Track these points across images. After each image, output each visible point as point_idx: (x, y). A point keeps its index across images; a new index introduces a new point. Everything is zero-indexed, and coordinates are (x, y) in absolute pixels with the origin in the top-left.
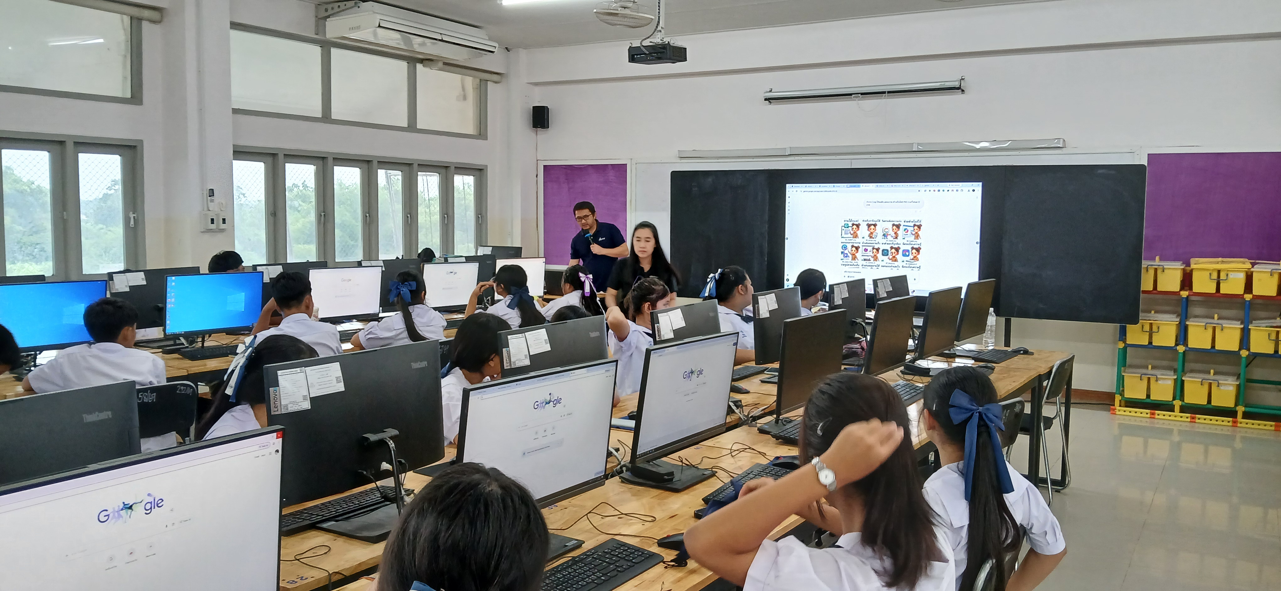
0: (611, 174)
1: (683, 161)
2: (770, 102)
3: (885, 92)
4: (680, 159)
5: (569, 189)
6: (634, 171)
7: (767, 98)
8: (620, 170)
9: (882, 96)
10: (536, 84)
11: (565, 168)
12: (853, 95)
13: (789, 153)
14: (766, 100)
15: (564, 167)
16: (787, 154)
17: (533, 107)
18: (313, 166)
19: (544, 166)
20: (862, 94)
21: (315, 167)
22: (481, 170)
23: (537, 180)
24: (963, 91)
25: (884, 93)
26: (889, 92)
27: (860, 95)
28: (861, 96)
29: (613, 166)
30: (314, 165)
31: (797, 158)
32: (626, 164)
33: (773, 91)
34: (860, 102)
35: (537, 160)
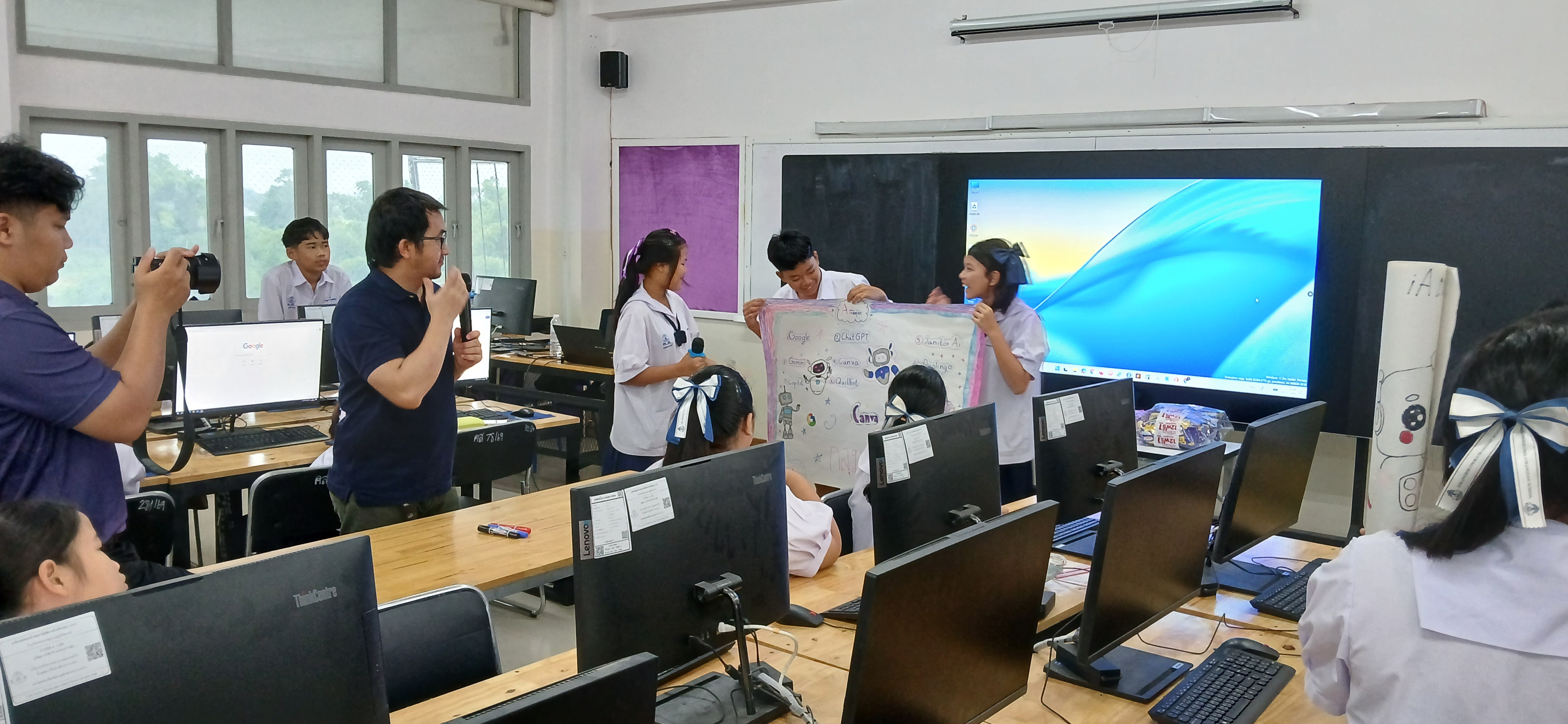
0: (716, 162)
1: (823, 140)
2: (962, 38)
3: (1156, 16)
4: (819, 136)
5: (656, 184)
6: (749, 154)
7: (957, 30)
8: (730, 153)
9: (1151, 25)
10: (609, 17)
11: (650, 152)
12: (1100, 23)
13: (990, 127)
14: (954, 34)
15: (649, 149)
16: (987, 129)
17: (601, 53)
18: (202, 143)
19: (620, 147)
20: (1116, 20)
21: (206, 145)
22: (519, 153)
23: (611, 170)
24: (1296, 13)
25: (1154, 17)
26: (1162, 17)
27: (1111, 22)
28: (1113, 24)
29: (719, 147)
30: (204, 143)
31: (1005, 135)
32: (739, 145)
33: (967, 19)
34: (1112, 36)
35: (611, 139)
